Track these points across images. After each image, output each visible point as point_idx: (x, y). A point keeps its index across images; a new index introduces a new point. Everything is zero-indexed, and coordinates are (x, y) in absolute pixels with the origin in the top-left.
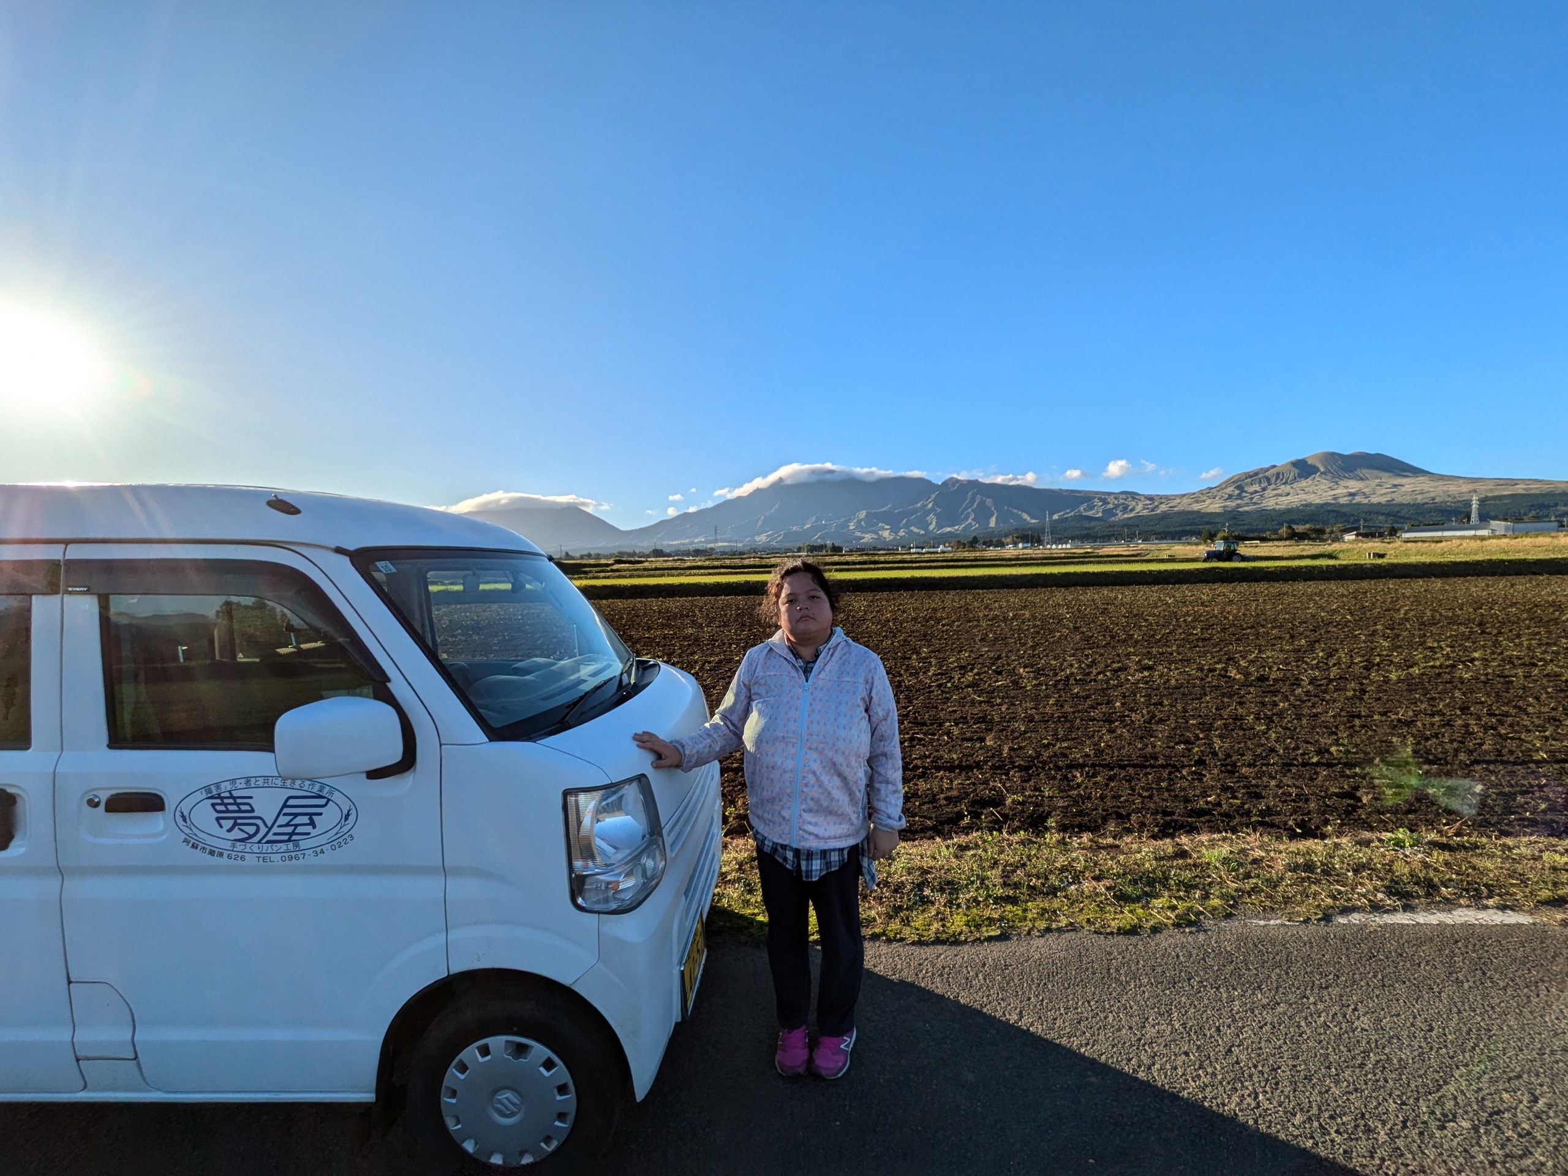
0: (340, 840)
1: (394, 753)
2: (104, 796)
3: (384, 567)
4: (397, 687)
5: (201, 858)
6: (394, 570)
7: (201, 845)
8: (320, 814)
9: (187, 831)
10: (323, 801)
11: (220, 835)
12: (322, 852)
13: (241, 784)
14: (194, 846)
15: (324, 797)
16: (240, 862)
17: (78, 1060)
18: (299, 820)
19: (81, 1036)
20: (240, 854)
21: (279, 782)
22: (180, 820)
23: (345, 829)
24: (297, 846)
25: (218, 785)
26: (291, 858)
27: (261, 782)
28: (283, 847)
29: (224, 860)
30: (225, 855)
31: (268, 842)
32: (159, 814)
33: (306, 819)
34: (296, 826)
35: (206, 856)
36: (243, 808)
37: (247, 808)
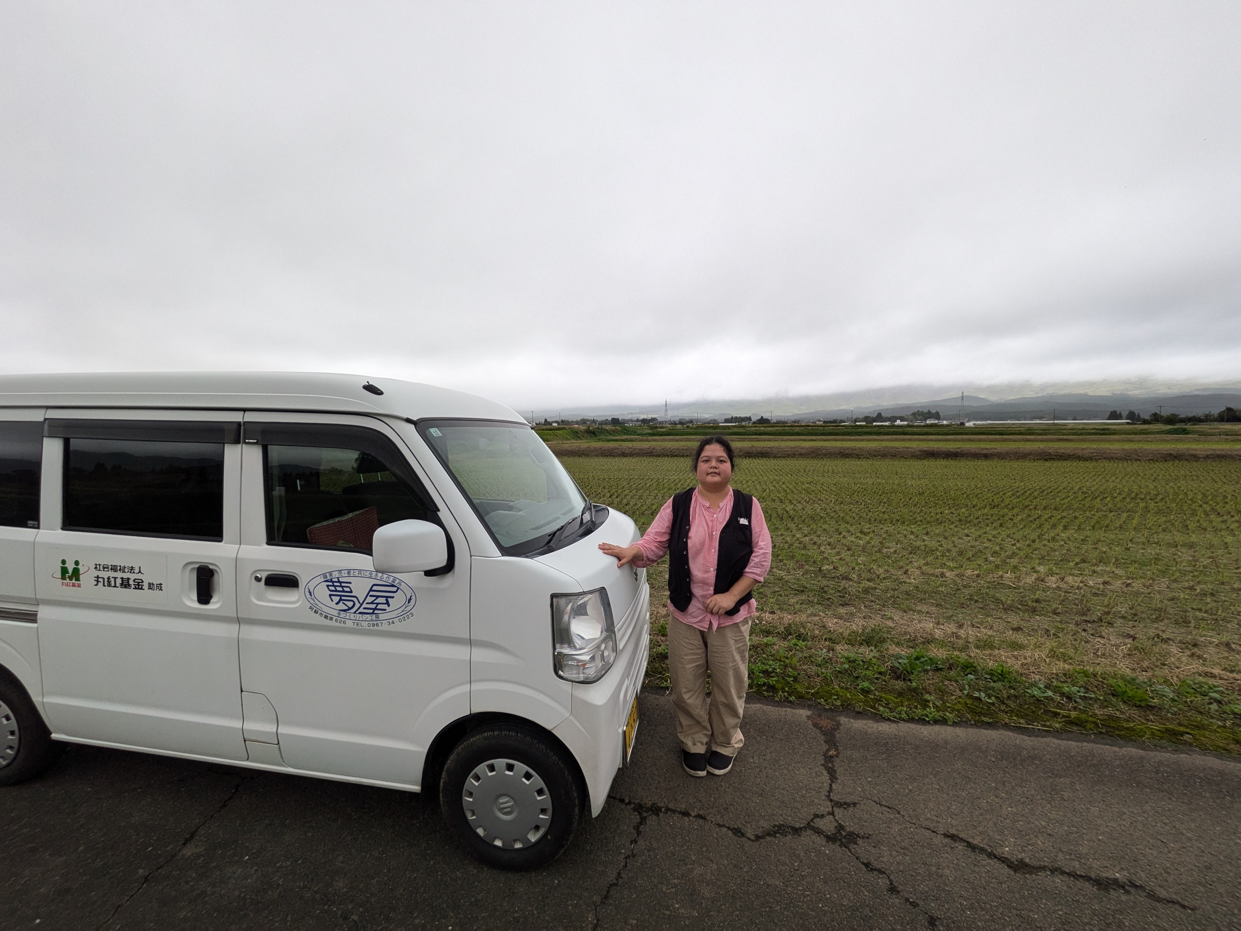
0: (405, 615)
1: (441, 560)
2: (263, 575)
3: (435, 432)
4: (444, 514)
5: (320, 620)
6: (441, 435)
7: (320, 612)
8: (393, 597)
9: (312, 602)
10: (394, 589)
11: (331, 606)
12: (393, 623)
13: (344, 573)
14: (316, 612)
15: (395, 586)
16: (342, 625)
17: (245, 741)
18: (379, 600)
19: (249, 726)
20: (343, 620)
21: (368, 574)
22: (308, 594)
23: (408, 609)
24: (377, 617)
25: (331, 573)
26: (374, 625)
27: (356, 573)
28: (369, 617)
29: (333, 623)
30: (334, 620)
31: (360, 613)
32: (296, 589)
33: (383, 600)
34: (378, 604)
35: (323, 618)
36: (346, 589)
37: (348, 589)
